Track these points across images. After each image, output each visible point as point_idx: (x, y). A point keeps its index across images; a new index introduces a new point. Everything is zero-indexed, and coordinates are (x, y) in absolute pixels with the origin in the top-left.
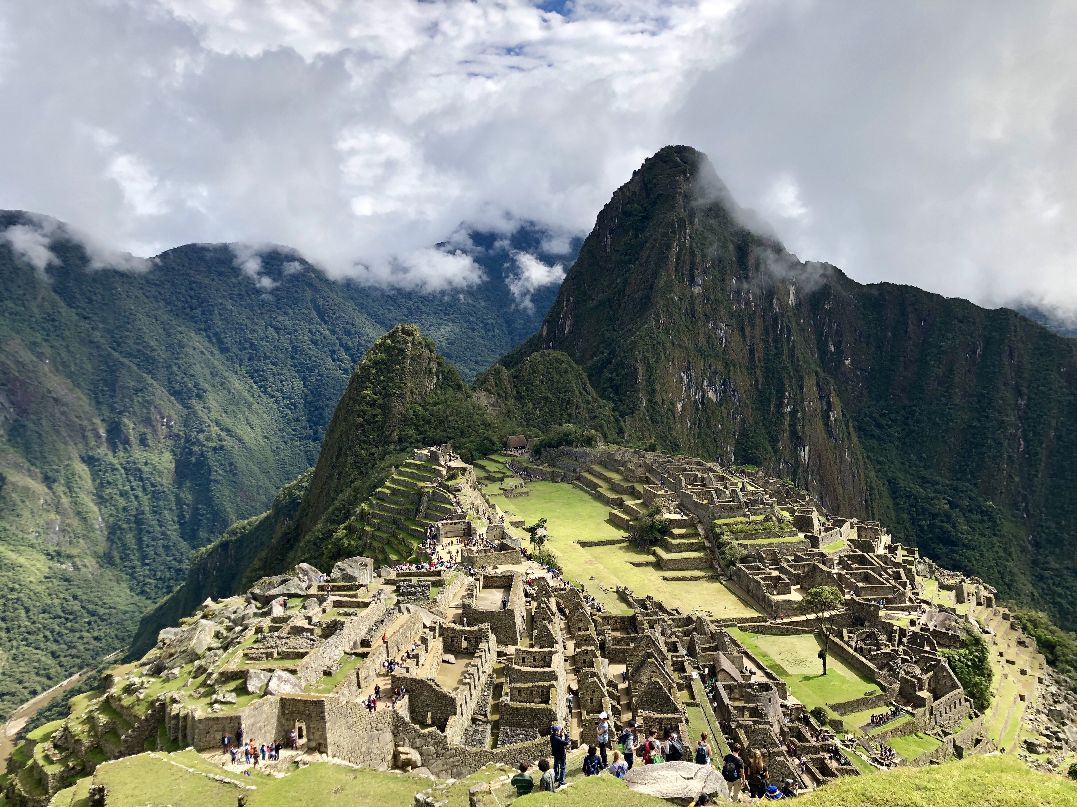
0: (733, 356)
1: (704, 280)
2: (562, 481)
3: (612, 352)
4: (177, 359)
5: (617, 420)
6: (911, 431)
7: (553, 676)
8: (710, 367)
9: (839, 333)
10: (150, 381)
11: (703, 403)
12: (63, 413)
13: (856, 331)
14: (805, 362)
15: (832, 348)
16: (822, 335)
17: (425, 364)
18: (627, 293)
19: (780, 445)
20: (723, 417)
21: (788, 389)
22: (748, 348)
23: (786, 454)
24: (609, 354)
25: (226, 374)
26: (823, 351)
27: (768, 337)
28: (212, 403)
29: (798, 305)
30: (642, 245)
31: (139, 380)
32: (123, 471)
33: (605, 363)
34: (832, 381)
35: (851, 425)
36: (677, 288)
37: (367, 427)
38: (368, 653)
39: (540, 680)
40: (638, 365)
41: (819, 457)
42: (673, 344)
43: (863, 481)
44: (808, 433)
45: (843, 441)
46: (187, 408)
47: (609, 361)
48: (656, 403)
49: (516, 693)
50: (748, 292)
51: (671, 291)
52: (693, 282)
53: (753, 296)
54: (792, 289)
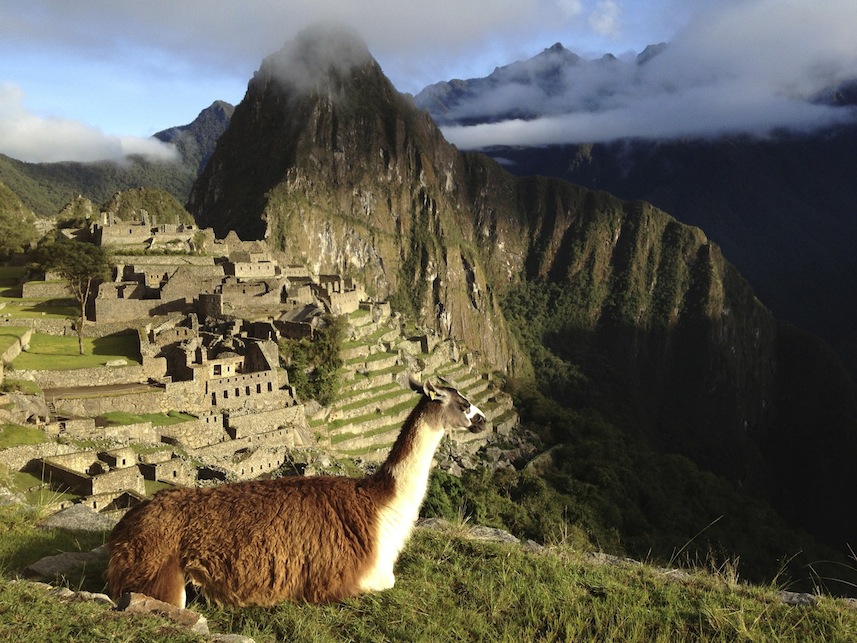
0: (379, 225)
1: (348, 147)
8: (353, 232)
9: (491, 218)
11: (345, 268)
14: (449, 236)
15: (487, 233)
16: (478, 221)
19: (423, 311)
21: (432, 259)
22: (395, 219)
23: (431, 320)
26: (478, 235)
27: (414, 207)
29: (455, 192)
35: (495, 299)
36: (318, 151)
40: (268, 221)
41: (461, 324)
42: (310, 204)
43: (505, 351)
44: (450, 301)
45: (485, 311)
50: (395, 165)
51: (309, 152)
52: (335, 148)
53: (400, 169)
54: (449, 175)
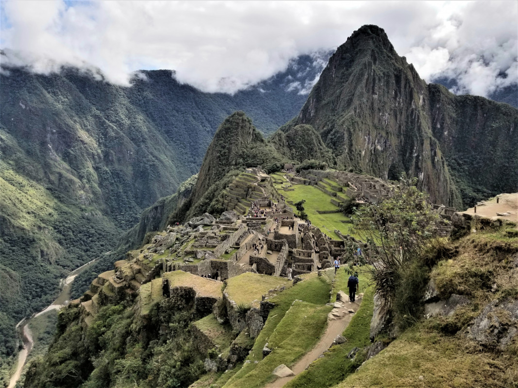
0: (390, 130)
1: (379, 92)
2: (309, 184)
3: (333, 127)
4: (133, 124)
5: (334, 158)
6: (474, 168)
7: (312, 261)
8: (379, 134)
9: (442, 119)
10: (122, 133)
11: (374, 151)
12: (85, 147)
13: (451, 118)
14: (425, 133)
15: (439, 126)
16: (434, 120)
17: (247, 130)
18: (341, 97)
19: (410, 172)
20: (383, 158)
22: (398, 125)
24: (331, 127)
25: (155, 132)
26: (434, 128)
27: (408, 120)
28: (149, 145)
29: (423, 106)
30: (350, 74)
31: (117, 133)
32: (111, 174)
33: (329, 131)
34: (437, 142)
35: (445, 163)
36: (366, 95)
37: (222, 158)
38: (239, 248)
39: (307, 262)
40: (345, 132)
41: (429, 178)
42: (362, 123)
43: (448, 190)
44: (424, 166)
45: (440, 170)
46: (138, 146)
47: (331, 130)
48: (352, 151)
49: (297, 267)
50: (400, 98)
51: (363, 97)
52: (374, 93)
53: (402, 100)
54: (421, 97)
